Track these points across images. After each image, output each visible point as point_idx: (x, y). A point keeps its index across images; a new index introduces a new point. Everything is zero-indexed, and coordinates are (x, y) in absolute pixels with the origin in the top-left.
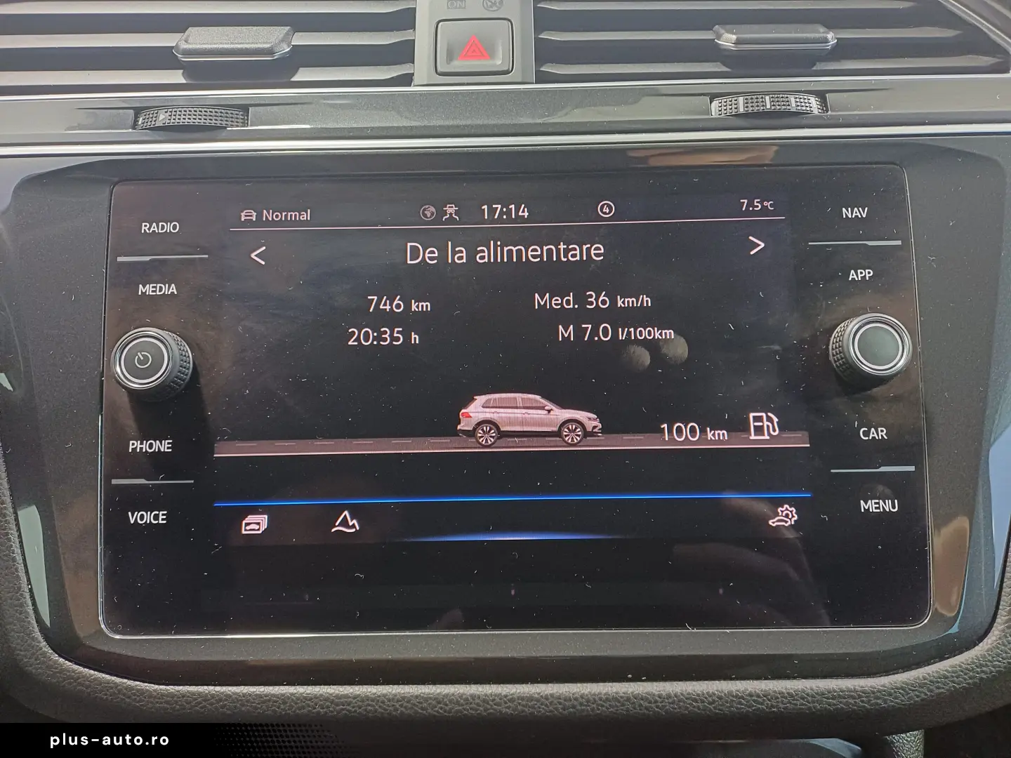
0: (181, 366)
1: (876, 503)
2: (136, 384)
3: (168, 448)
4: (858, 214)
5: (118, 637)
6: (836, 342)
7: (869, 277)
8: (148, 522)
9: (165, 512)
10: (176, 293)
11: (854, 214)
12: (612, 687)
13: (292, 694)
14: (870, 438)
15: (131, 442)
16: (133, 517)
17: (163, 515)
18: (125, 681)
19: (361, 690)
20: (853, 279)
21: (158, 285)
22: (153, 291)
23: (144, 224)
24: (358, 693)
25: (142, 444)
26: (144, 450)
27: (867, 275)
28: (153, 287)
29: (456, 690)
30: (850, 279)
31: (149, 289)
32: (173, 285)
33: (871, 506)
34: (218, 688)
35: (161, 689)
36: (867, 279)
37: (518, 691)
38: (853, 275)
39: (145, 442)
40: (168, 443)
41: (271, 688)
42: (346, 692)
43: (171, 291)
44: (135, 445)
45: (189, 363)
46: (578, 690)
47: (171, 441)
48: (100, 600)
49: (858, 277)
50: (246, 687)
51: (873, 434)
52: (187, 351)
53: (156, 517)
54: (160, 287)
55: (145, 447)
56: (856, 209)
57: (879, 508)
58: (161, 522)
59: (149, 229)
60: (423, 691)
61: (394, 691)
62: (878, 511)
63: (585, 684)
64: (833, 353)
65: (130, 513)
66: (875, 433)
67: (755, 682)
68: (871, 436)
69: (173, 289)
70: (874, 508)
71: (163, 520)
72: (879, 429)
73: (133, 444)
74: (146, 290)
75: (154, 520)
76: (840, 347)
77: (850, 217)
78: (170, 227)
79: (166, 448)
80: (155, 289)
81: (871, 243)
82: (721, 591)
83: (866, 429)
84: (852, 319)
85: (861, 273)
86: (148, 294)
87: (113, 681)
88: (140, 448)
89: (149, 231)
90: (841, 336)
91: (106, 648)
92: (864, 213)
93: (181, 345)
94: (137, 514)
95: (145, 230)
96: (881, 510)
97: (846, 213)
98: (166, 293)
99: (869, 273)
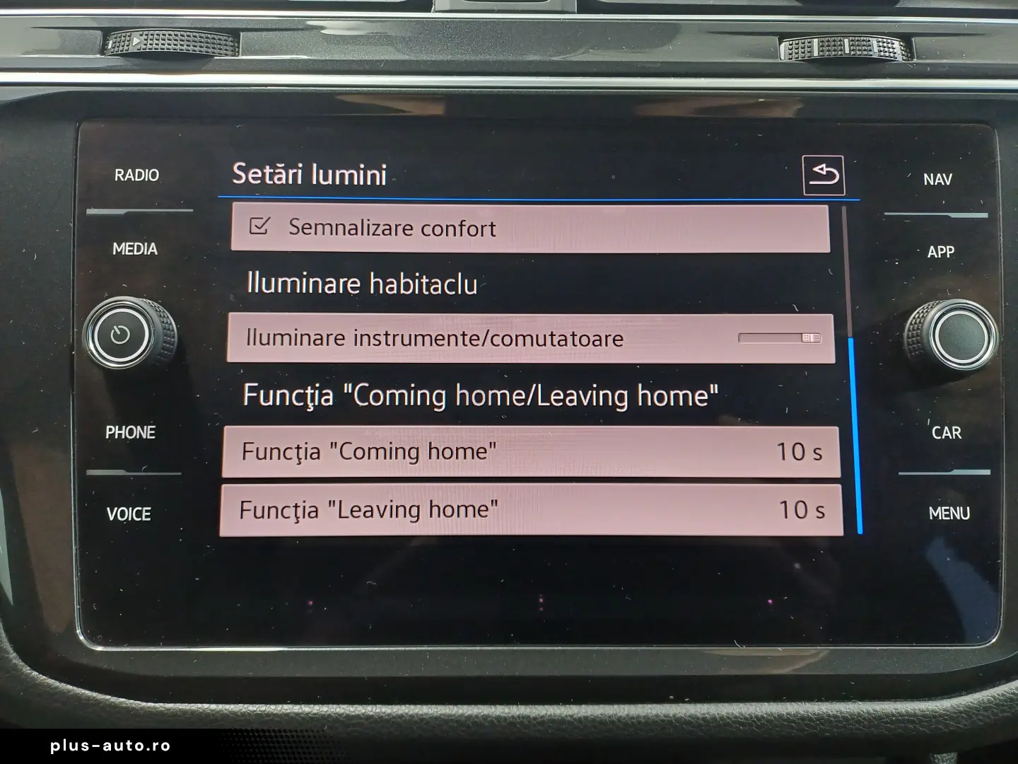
0: (165, 342)
1: (946, 510)
2: (113, 362)
3: (151, 435)
4: (941, 181)
5: (100, 649)
6: (914, 330)
7: (950, 254)
8: (130, 519)
9: (149, 508)
10: (156, 254)
11: (937, 181)
12: (651, 709)
13: (297, 714)
14: (943, 437)
15: (108, 427)
16: (112, 514)
17: (147, 511)
18: (108, 697)
19: (374, 709)
20: (933, 256)
21: (136, 244)
22: (129, 251)
23: (117, 170)
24: (371, 713)
25: (120, 429)
26: (123, 437)
27: (948, 253)
28: (130, 246)
29: (480, 711)
30: (929, 256)
31: (124, 248)
32: (153, 244)
33: (939, 513)
35: (148, 707)
36: (948, 256)
37: (549, 713)
38: (932, 252)
39: (124, 427)
40: (151, 429)
41: (273, 707)
42: (357, 713)
43: (150, 250)
44: (112, 430)
45: (174, 337)
46: (615, 712)
47: (154, 427)
48: (77, 608)
50: (245, 706)
51: (947, 433)
52: (171, 323)
53: (139, 514)
54: (138, 245)
55: (124, 432)
56: (939, 175)
57: (949, 516)
58: (144, 519)
59: (124, 176)
60: (443, 712)
61: (411, 712)
62: (949, 518)
63: (622, 706)
64: (908, 342)
65: (108, 509)
66: (948, 432)
67: (807, 703)
68: (944, 435)
69: (154, 249)
70: (943, 516)
71: (146, 517)
72: (954, 428)
73: (110, 430)
74: (122, 250)
75: (137, 517)
76: (918, 336)
77: (932, 184)
78: (148, 175)
79: (148, 435)
80: (132, 248)
81: (953, 215)
82: (770, 601)
83: (939, 427)
84: (931, 303)
85: (942, 250)
86: (123, 253)
87: (94, 698)
88: (119, 434)
89: (124, 178)
90: (920, 322)
91: (85, 661)
92: (948, 180)
93: (164, 316)
94: (117, 510)
95: (118, 177)
96: (952, 518)
97: (928, 179)
98: (145, 253)
99: (950, 250)
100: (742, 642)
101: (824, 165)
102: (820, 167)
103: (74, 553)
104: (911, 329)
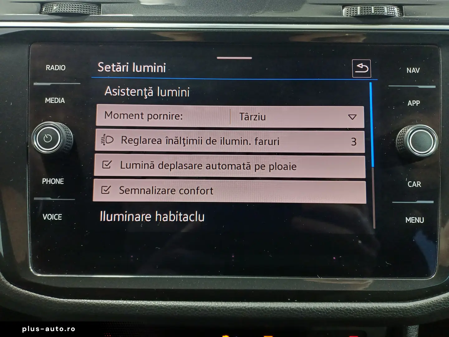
0: (67, 142)
1: (413, 219)
2: (44, 150)
3: (62, 182)
4: (415, 71)
5: (39, 275)
6: (400, 138)
7: (418, 104)
8: (53, 219)
9: (61, 215)
10: (64, 102)
11: (413, 71)
12: (280, 305)
13: (125, 305)
14: (413, 186)
15: (43, 179)
16: (45, 217)
17: (60, 216)
18: (43, 296)
19: (159, 303)
20: (410, 105)
21: (55, 98)
22: (52, 101)
23: (47, 66)
24: (157, 305)
25: (49, 180)
26: (50, 183)
27: (417, 104)
28: (53, 99)
29: (205, 304)
30: (408, 105)
31: (50, 100)
32: (63, 98)
33: (410, 220)
34: (89, 301)
35: (61, 301)
36: (417, 105)
37: (235, 306)
38: (410, 103)
39: (50, 179)
40: (62, 180)
41: (115, 301)
42: (151, 304)
43: (62, 101)
44: (45, 180)
45: (72, 140)
46: (264, 306)
47: (63, 179)
48: (30, 257)
49: (412, 105)
50: (103, 301)
52: (70, 133)
53: (57, 217)
54: (56, 99)
55: (50, 181)
56: (414, 68)
57: (414, 221)
58: (59, 219)
59: (50, 68)
60: (189, 305)
61: (175, 304)
62: (414, 222)
63: (267, 303)
64: (398, 143)
65: (43, 214)
66: (415, 184)
67: (349, 303)
68: (413, 185)
69: (63, 100)
70: (412, 221)
71: (60, 218)
72: (418, 182)
73: (44, 180)
74: (49, 101)
75: (56, 218)
76: (402, 141)
77: (410, 72)
78: (61, 68)
79: (61, 182)
80: (53, 100)
81: (420, 87)
82: (334, 258)
83: (411, 182)
84: (408, 126)
85: (414, 102)
86: (50, 102)
87: (37, 296)
88: (48, 182)
89: (50, 69)
90: (403, 135)
91: (33, 280)
92: (418, 70)
93: (67, 130)
94: (47, 215)
95: (48, 68)
96: (416, 222)
97: (409, 70)
98: (59, 102)
99: (418, 102)
100: (321, 276)
101: (362, 64)
102: (360, 65)
103: (29, 233)
104: (399, 138)
